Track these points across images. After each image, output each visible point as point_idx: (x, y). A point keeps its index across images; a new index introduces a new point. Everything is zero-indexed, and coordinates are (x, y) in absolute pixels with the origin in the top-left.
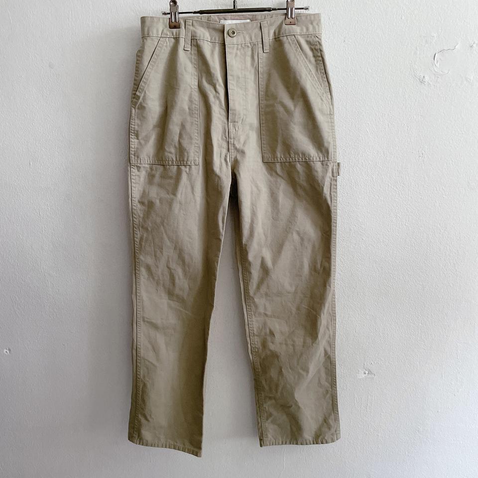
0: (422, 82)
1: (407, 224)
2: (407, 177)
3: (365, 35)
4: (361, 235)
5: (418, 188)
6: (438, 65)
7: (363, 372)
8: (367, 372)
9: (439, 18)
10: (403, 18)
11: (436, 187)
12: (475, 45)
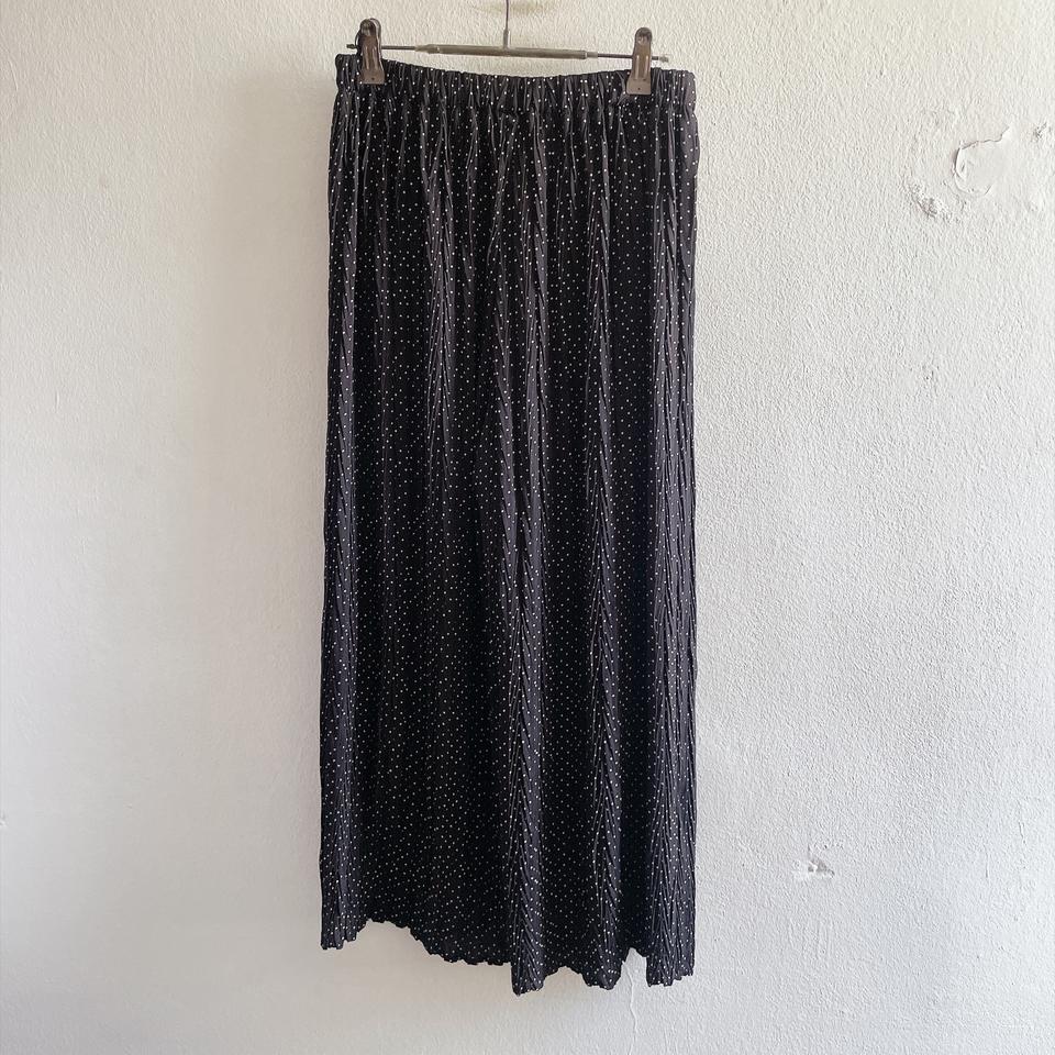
0: (929, 211)
1: (901, 529)
2: (899, 424)
3: (800, 111)
4: (797, 555)
5: (925, 450)
6: (963, 175)
7: (806, 867)
8: (815, 867)
9: (966, 73)
10: (884, 73)
11: (965, 448)
12: (1045, 132)
